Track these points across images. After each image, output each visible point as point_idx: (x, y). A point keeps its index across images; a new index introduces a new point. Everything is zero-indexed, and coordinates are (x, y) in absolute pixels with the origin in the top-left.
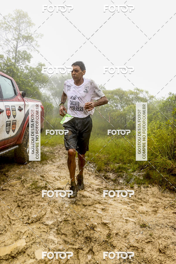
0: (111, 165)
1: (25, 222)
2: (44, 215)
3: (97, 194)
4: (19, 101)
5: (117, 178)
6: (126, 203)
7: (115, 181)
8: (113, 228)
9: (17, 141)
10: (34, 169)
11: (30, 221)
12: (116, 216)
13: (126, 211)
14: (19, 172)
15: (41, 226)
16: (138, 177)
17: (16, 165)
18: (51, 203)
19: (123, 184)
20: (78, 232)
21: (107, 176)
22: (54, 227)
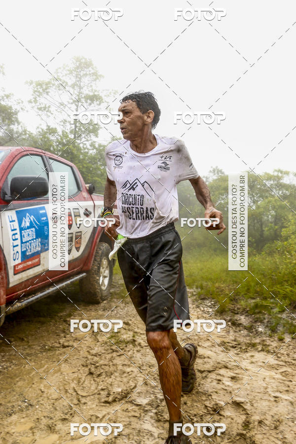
0: (242, 302)
1: (103, 400)
2: (133, 388)
3: (221, 353)
4: (85, 199)
5: (254, 324)
6: (272, 367)
7: (250, 329)
8: (252, 411)
9: (84, 265)
10: (112, 311)
11: (110, 399)
12: (257, 391)
13: (273, 381)
14: (89, 317)
15: (130, 407)
16: (290, 322)
17: (83, 306)
18: (145, 368)
19: (265, 333)
20: (192, 417)
21: (236, 320)
22: (151, 408)
